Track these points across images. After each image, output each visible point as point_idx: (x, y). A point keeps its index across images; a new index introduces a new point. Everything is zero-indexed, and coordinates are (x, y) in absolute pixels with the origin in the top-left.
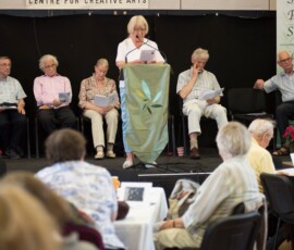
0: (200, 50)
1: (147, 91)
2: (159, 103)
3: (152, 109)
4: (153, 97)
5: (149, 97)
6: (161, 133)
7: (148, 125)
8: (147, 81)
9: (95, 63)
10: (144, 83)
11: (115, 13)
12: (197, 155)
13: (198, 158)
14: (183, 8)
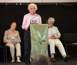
0: (51, 18)
1: (39, 35)
2: (44, 40)
3: (41, 42)
4: (42, 37)
5: (40, 37)
6: (45, 52)
7: (40, 49)
8: (39, 31)
9: (11, 24)
10: (38, 32)
11: (17, 4)
12: (55, 60)
13: (55, 62)
14: (43, 2)
